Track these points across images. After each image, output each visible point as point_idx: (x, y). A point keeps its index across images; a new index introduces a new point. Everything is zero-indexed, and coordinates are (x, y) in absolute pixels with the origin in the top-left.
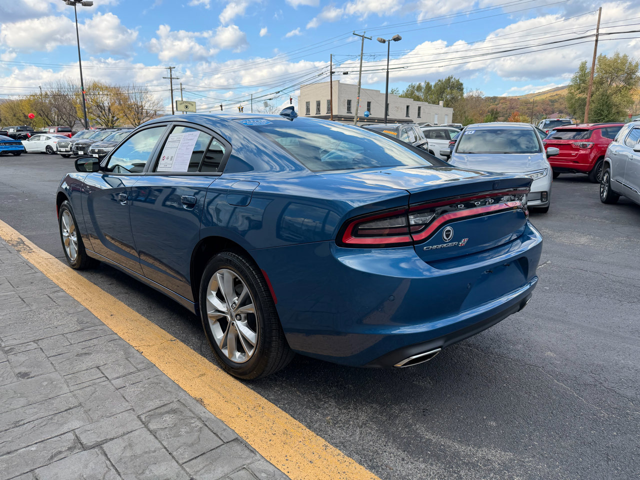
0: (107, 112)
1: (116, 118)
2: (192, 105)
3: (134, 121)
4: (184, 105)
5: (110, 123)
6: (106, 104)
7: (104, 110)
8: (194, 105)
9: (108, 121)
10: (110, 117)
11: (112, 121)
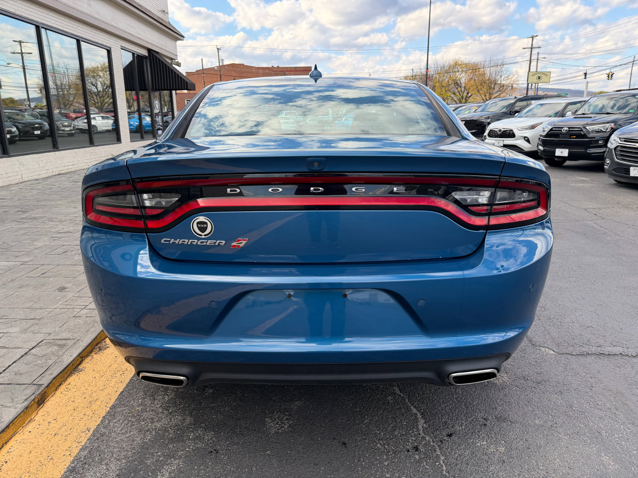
0: (463, 89)
1: (470, 95)
2: (546, 75)
3: (485, 96)
4: (537, 76)
5: (464, 99)
6: (463, 81)
7: (461, 87)
8: (548, 76)
9: (462, 97)
10: (465, 94)
11: (466, 97)
